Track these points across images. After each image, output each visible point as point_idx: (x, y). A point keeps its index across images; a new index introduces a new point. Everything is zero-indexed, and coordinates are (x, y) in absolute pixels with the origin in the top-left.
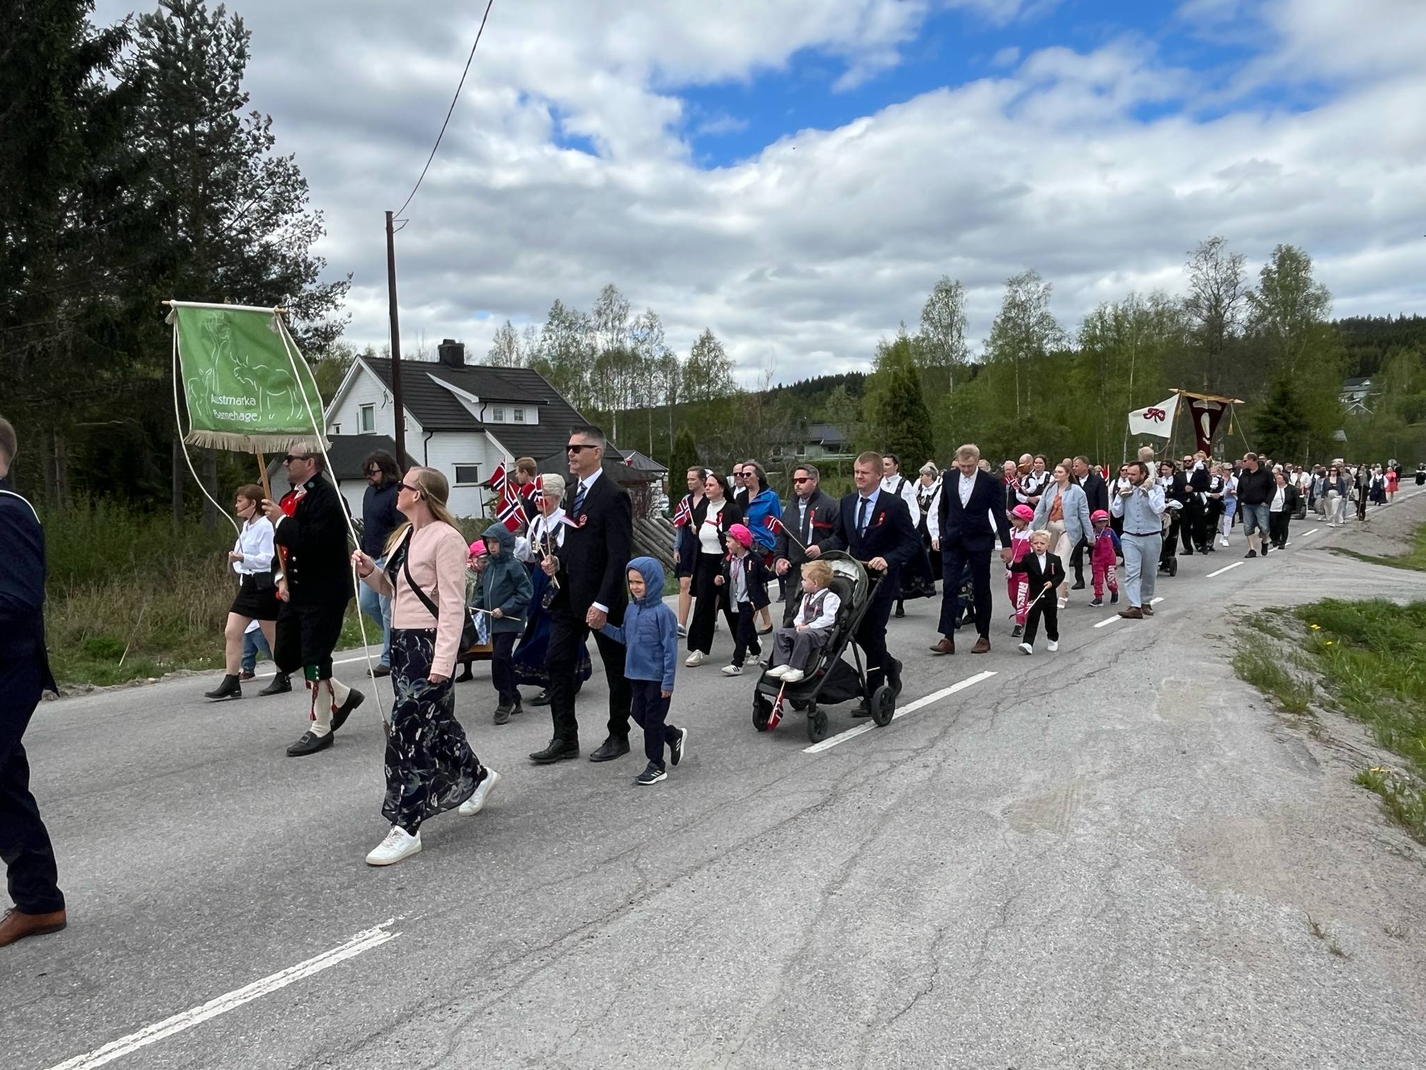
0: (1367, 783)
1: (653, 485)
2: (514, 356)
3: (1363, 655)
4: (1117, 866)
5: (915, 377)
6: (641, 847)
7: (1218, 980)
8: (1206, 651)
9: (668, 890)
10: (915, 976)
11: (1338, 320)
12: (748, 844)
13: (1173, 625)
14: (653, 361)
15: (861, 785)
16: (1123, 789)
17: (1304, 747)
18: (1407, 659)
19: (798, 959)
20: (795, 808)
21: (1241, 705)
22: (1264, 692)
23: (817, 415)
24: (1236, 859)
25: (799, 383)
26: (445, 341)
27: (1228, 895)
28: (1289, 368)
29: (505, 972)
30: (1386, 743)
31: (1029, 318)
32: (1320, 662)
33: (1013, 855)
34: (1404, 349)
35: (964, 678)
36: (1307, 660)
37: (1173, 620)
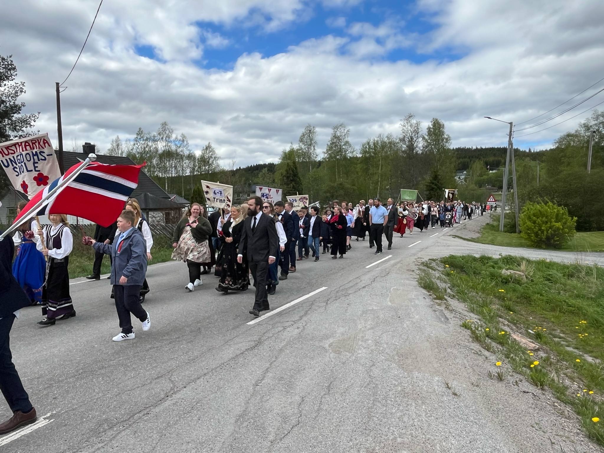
0: (465, 326)
1: (183, 209)
2: (120, 152)
3: (464, 276)
4: (374, 365)
5: (296, 165)
6: (173, 371)
7: (411, 409)
8: (408, 276)
9: (185, 389)
10: (292, 418)
11: (455, 148)
12: (221, 366)
13: (396, 266)
14: (184, 156)
15: (271, 337)
16: (377, 333)
17: (443, 313)
18: (480, 278)
19: (241, 417)
20: (242, 349)
21: (421, 298)
22: (429, 292)
23: (256, 180)
24: (418, 359)
25: (248, 167)
26: (86, 143)
27: (416, 374)
28: (437, 166)
29: (105, 434)
30: (472, 311)
31: (341, 143)
32: (449, 280)
33: (333, 363)
34: (477, 160)
35: (314, 290)
36: (444, 279)
37: (395, 264)
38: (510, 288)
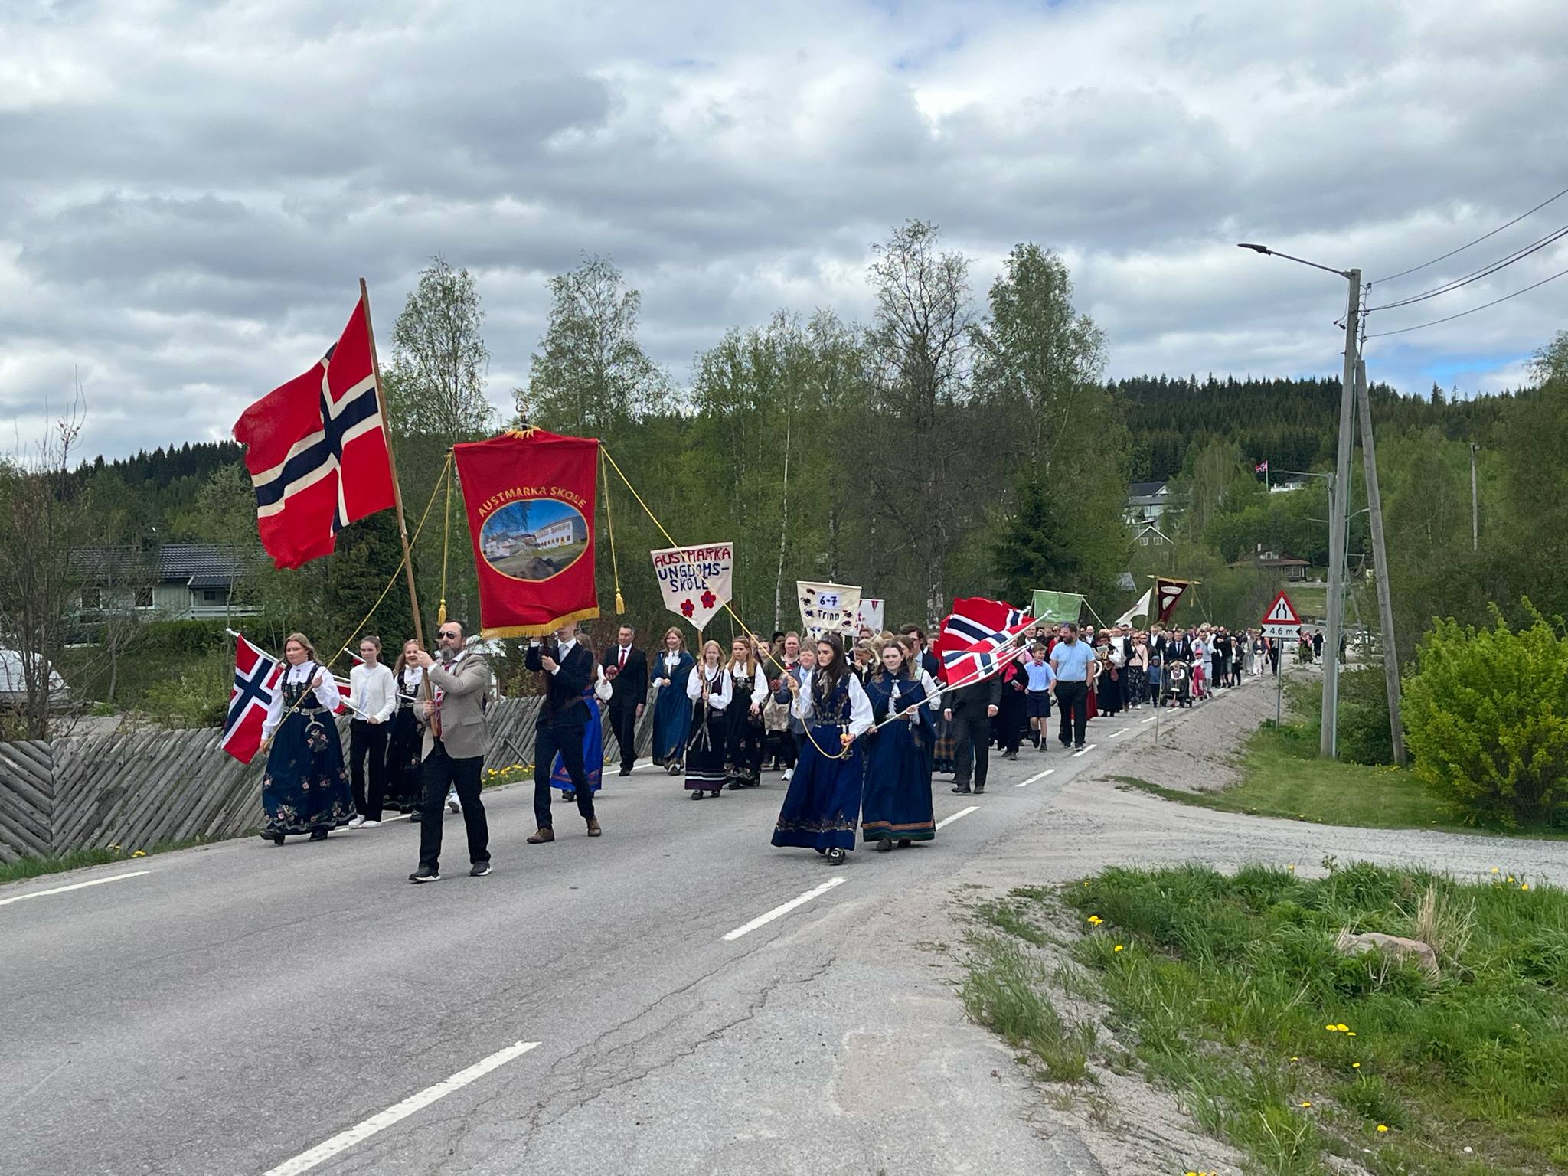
3: (1171, 966)
8: (917, 974)
11: (1118, 382)
13: (862, 929)
17: (1081, 1143)
18: (1240, 971)
21: (980, 1074)
22: (1014, 1045)
23: (182, 524)
28: (1044, 461)
30: (1211, 1126)
31: (601, 350)
32: (1105, 985)
34: (1216, 435)
35: (474, 1061)
36: (1085, 981)
37: (863, 917)
38: (1375, 1013)
